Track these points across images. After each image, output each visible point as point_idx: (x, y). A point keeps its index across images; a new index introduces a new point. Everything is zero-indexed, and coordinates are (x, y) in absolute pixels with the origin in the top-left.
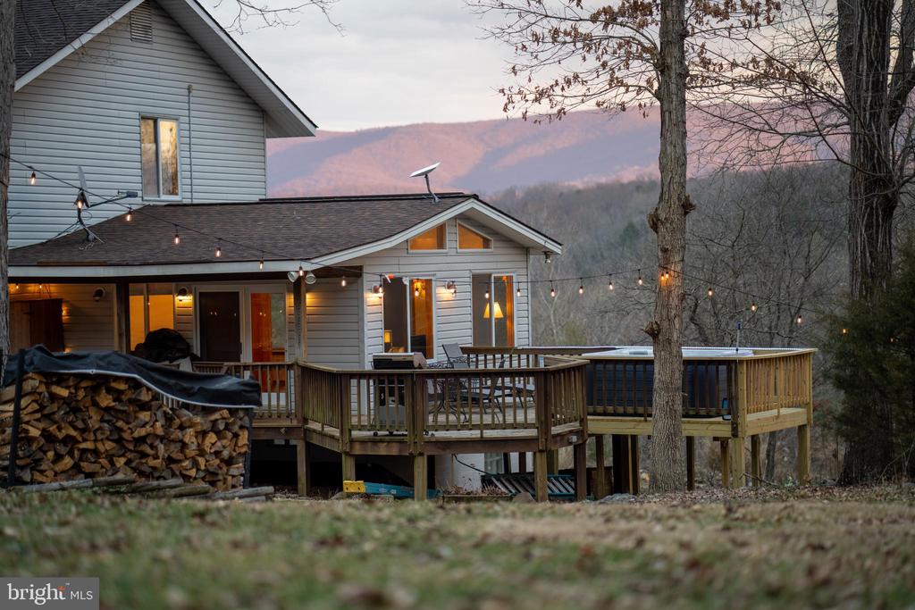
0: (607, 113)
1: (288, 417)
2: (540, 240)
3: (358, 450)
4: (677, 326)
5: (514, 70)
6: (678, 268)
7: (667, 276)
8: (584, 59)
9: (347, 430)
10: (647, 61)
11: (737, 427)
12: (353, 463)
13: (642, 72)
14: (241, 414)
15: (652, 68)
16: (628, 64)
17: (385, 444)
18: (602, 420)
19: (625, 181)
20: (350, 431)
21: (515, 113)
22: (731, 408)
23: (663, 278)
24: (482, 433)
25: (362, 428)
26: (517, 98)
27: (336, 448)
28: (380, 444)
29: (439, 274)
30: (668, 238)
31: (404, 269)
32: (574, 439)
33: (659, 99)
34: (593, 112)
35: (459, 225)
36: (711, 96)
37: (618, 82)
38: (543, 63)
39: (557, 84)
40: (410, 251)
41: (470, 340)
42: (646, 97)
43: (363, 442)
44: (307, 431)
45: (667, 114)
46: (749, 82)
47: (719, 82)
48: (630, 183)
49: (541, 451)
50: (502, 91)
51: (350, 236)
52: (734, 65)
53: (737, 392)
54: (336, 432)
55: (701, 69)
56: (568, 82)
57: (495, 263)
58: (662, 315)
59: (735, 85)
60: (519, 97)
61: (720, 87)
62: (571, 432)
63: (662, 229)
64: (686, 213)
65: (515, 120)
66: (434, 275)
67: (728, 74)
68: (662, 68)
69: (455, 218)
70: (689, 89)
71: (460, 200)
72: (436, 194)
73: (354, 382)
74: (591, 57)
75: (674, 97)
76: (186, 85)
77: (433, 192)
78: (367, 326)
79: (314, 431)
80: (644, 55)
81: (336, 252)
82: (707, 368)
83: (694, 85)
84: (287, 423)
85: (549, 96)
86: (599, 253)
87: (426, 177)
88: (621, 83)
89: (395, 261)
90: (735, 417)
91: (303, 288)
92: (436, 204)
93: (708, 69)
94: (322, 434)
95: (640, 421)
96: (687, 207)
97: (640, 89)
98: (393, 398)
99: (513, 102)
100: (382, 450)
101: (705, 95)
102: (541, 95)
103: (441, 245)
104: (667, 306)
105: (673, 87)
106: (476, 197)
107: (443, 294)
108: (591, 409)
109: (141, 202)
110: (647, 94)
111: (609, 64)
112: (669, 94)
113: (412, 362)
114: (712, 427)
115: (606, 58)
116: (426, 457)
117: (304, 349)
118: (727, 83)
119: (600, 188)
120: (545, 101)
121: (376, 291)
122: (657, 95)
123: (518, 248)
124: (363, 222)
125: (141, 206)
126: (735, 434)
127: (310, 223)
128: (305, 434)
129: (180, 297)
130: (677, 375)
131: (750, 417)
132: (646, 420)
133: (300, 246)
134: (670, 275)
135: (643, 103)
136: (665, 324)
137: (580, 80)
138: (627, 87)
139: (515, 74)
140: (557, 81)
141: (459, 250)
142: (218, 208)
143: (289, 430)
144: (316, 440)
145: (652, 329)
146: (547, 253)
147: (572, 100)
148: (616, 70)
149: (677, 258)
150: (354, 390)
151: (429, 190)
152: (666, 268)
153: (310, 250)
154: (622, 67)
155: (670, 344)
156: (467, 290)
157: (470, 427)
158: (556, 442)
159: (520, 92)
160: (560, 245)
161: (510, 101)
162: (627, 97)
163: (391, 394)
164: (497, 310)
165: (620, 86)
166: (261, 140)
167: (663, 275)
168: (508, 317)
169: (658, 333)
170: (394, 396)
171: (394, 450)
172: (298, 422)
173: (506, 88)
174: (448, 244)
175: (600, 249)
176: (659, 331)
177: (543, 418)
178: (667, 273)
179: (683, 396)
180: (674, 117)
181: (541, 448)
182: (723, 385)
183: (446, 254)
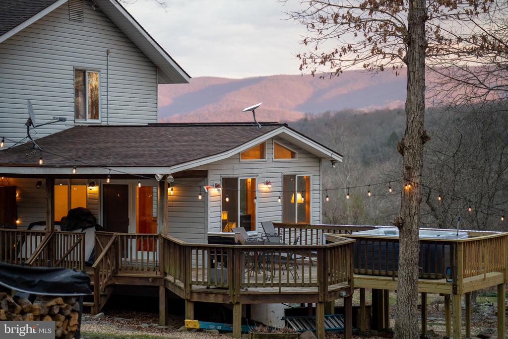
0: (370, 72)
1: (154, 270)
2: (328, 153)
3: (195, 298)
4: (416, 221)
5: (305, 42)
6: (417, 181)
7: (409, 186)
8: (356, 35)
9: (189, 285)
10: (399, 37)
11: (456, 288)
12: (193, 307)
13: (395, 44)
14: (73, 300)
15: (402, 42)
16: (385, 39)
17: (214, 295)
18: (364, 279)
19: (392, 108)
20: (191, 285)
21: (307, 71)
22: (453, 274)
23: (406, 187)
24: (280, 289)
25: (198, 283)
26: (309, 61)
27: (182, 295)
28: (210, 295)
29: (260, 175)
30: (410, 159)
31: (236, 172)
32: (344, 293)
33: (406, 63)
34: (361, 72)
35: (275, 143)
36: (443, 61)
37: (378, 51)
38: (326, 37)
39: (337, 52)
40: (241, 160)
41: (281, 218)
42: (398, 62)
43: (199, 293)
44: (166, 281)
45: (412, 73)
46: (471, 52)
47: (448, 52)
48: (395, 110)
49: (320, 303)
50: (299, 56)
51: (201, 150)
52: (460, 40)
53: (457, 264)
54: (182, 285)
55: (436, 43)
56: (344, 51)
57: (298, 167)
58: (405, 213)
59: (460, 54)
60: (311, 60)
61: (450, 55)
62: (342, 289)
63: (406, 153)
64: (424, 143)
65: (307, 76)
66: (257, 176)
67: (456, 46)
68: (409, 42)
69: (272, 138)
70: (428, 56)
71: (275, 127)
72: (259, 123)
73: (194, 251)
74: (361, 34)
75: (417, 62)
76: (106, 49)
77: (257, 121)
78: (210, 210)
79: (170, 282)
80: (397, 33)
81: (189, 161)
82: (436, 246)
83: (431, 54)
84: (153, 275)
85: (331, 60)
86: (376, 149)
87: (253, 111)
88: (380, 52)
89: (231, 167)
90: (455, 280)
91: (166, 185)
92: (259, 130)
93: (441, 43)
94: (174, 284)
95: (390, 280)
96: (424, 138)
97: (393, 56)
98: (220, 263)
99: (306, 64)
100: (212, 299)
101: (439, 61)
102: (325, 59)
103: (262, 156)
104: (409, 207)
105: (416, 55)
106: (286, 125)
107: (263, 188)
108: (356, 270)
109: (73, 124)
110: (398, 60)
111: (373, 38)
112: (414, 60)
113: (233, 239)
114: (440, 287)
115: (371, 34)
116: (241, 305)
117: (166, 225)
118: (454, 53)
119: (378, 112)
120: (328, 63)
121: (217, 186)
122: (405, 60)
123: (314, 158)
124: (211, 141)
125: (73, 127)
126: (455, 292)
127: (176, 140)
128: (165, 283)
129: (91, 187)
130: (416, 255)
131: (466, 281)
132: (394, 280)
133: (166, 156)
134: (412, 186)
135: (396, 66)
136: (407, 219)
137: (352, 49)
138: (385, 54)
139: (306, 44)
140: (337, 50)
141: (274, 160)
142: (121, 129)
143: (154, 279)
144: (171, 288)
145: (398, 222)
146: (333, 162)
147: (347, 62)
148: (378, 43)
149: (417, 174)
150: (194, 257)
151: (255, 119)
152: (409, 180)
153: (172, 159)
154: (382, 41)
155: (411, 233)
156: (279, 185)
157: (272, 285)
158: (331, 296)
159: (311, 57)
160: (342, 156)
161: (305, 63)
162: (384, 62)
163: (219, 260)
164: (299, 198)
165: (379, 54)
166: (155, 85)
167: (406, 185)
168: (307, 202)
169: (403, 226)
170: (220, 262)
171: (220, 300)
172: (161, 274)
173: (302, 54)
174: (267, 156)
175: (376, 146)
176: (403, 224)
177: (322, 280)
178: (410, 184)
179: (420, 269)
180: (416, 76)
181: (320, 300)
182: (447, 257)
183: (265, 162)
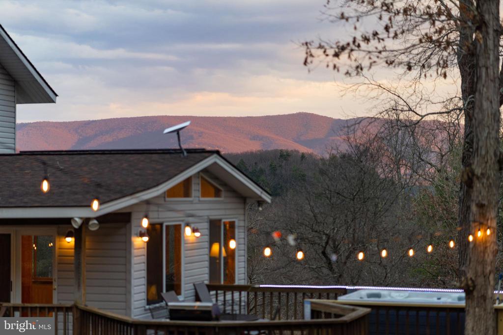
2: (257, 190)
29: (187, 220)
30: (484, 193)
35: (201, 177)
39: (354, 41)
40: (167, 199)
41: (207, 277)
45: (483, 70)
50: (305, 44)
57: (224, 210)
58: (477, 272)
66: (182, 220)
71: (206, 155)
72: (185, 150)
77: (183, 148)
87: (178, 134)
89: (155, 208)
91: (84, 234)
103: (187, 194)
104: (482, 262)
105: (490, 43)
106: (218, 152)
107: (189, 237)
113: (209, 312)
117: (83, 292)
121: (142, 236)
127: (73, 172)
136: (480, 281)
141: (201, 199)
145: (468, 285)
146: (261, 202)
149: (493, 214)
151: (180, 146)
155: (484, 300)
156: (206, 234)
160: (270, 195)
166: (12, 104)
168: (230, 256)
174: (193, 193)
176: (475, 287)
180: (491, 73)
183: (191, 202)
